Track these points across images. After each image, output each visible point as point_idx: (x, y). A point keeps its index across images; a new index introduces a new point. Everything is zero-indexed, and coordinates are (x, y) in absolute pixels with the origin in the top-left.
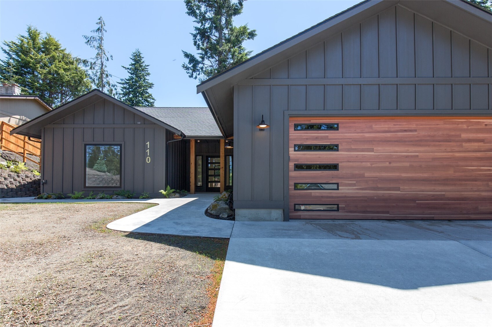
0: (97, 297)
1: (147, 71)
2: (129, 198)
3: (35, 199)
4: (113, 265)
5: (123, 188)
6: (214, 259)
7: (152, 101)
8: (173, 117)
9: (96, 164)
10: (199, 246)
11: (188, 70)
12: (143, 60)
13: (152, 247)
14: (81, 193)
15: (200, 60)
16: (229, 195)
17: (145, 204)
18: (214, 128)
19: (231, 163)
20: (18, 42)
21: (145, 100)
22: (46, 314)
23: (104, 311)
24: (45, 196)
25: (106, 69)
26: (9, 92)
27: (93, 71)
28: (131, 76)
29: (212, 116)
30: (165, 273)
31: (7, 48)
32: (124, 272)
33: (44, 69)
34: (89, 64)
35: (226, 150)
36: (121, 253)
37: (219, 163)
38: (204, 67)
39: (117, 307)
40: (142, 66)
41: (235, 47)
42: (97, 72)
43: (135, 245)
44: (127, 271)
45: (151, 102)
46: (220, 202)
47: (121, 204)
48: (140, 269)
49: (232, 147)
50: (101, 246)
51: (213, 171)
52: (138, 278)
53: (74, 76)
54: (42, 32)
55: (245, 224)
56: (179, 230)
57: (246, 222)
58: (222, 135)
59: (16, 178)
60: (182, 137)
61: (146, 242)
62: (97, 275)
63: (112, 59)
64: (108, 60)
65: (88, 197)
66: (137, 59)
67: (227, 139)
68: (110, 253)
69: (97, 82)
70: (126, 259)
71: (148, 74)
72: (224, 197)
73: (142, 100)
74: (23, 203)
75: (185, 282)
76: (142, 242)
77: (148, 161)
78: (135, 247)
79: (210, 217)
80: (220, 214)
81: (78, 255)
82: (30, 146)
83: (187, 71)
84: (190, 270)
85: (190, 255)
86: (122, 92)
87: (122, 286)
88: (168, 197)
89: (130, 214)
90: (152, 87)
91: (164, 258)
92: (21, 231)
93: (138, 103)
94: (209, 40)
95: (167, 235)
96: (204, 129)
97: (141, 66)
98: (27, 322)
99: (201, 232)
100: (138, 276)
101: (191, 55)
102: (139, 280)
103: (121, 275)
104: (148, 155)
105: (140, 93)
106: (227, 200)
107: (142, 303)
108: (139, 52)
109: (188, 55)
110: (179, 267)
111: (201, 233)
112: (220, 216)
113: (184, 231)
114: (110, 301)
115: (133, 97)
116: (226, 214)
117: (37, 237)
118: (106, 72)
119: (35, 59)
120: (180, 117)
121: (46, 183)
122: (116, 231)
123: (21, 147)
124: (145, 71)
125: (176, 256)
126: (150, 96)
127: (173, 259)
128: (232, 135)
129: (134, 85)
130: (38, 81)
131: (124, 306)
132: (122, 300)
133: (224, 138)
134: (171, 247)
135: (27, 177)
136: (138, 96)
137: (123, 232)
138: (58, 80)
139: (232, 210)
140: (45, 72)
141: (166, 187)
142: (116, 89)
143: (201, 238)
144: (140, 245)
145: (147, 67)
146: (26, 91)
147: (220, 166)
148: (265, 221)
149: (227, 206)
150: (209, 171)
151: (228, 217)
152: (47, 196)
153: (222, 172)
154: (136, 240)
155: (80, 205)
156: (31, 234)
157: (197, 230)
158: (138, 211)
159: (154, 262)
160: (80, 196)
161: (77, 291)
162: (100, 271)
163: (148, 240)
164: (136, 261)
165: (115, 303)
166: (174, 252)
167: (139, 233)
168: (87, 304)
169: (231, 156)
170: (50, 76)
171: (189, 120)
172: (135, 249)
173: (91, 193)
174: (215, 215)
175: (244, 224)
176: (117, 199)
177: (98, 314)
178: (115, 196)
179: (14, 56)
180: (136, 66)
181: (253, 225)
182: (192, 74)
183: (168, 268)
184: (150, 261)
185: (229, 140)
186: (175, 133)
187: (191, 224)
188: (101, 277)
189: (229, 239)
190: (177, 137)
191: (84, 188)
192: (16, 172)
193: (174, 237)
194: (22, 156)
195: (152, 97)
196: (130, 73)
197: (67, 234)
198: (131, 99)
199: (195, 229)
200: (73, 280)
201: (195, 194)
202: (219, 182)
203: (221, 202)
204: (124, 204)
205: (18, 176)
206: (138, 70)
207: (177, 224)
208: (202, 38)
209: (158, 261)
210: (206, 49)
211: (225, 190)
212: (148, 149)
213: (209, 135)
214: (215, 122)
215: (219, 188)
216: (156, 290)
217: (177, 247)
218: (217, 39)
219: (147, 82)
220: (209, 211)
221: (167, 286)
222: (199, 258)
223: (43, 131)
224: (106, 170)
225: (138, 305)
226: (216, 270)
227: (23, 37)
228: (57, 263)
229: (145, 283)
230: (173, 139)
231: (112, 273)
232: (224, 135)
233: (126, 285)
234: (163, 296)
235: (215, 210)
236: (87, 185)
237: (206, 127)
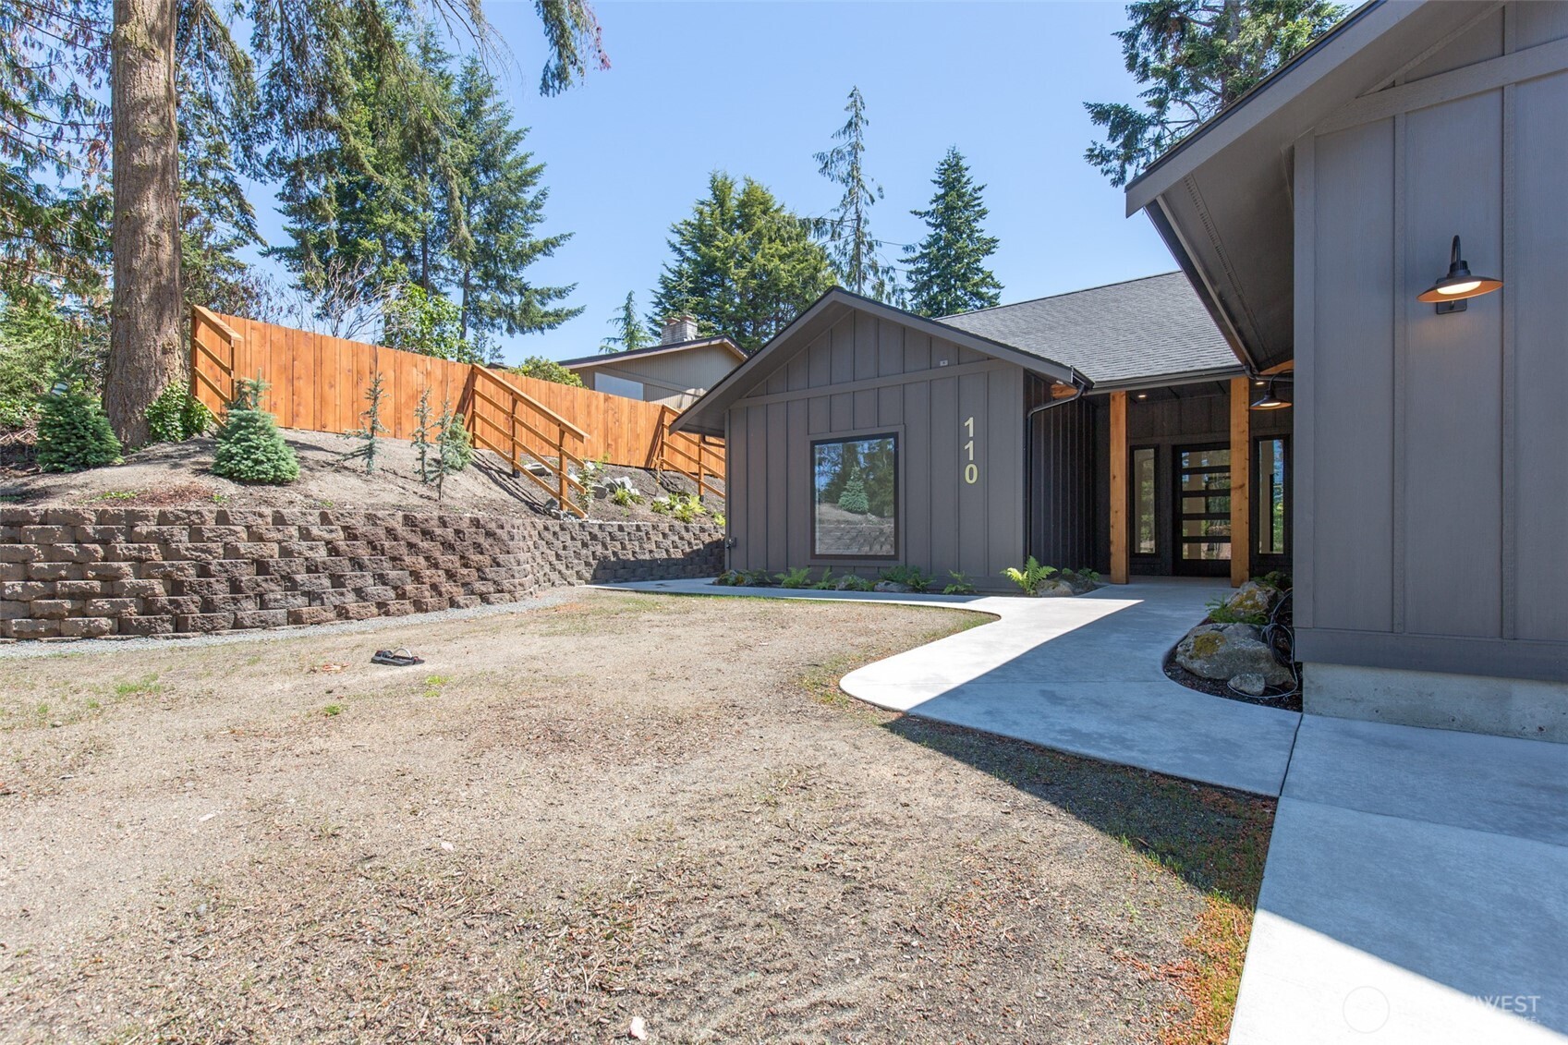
0: (769, 940)
1: (979, 205)
2: (917, 591)
3: (714, 584)
4: (832, 829)
5: (901, 562)
6: (1200, 889)
7: (992, 292)
8: (1051, 328)
9: (845, 493)
10: (1133, 812)
11: (1108, 161)
12: (967, 174)
13: (957, 782)
14: (805, 572)
15: (1149, 112)
16: (1273, 600)
17: (958, 614)
18: (1203, 340)
19: (1278, 465)
20: (693, 219)
21: (972, 293)
22: (634, 962)
23: (780, 1007)
24: (732, 579)
25: (866, 230)
26: (677, 336)
27: (837, 243)
28: (933, 233)
29: (1197, 299)
30: (995, 903)
31: (676, 239)
32: (859, 866)
33: (742, 267)
34: (828, 226)
35: (1255, 418)
36: (860, 790)
37: (1227, 469)
38: (1167, 133)
39: (821, 1002)
40: (964, 195)
41: (1293, 18)
42: (847, 243)
43: (904, 764)
44: (869, 864)
45: (991, 297)
46: (1231, 627)
47: (893, 610)
48: (911, 864)
49: (1285, 405)
50: (810, 751)
51: (1203, 499)
52: (899, 903)
53: (802, 269)
54: (737, 179)
55: (1358, 737)
56: (1058, 728)
57: (1362, 727)
58: (1237, 362)
59: (683, 532)
60: (1078, 388)
61: (941, 759)
62: (782, 859)
63: (882, 197)
64: (873, 201)
65: (820, 584)
66: (952, 177)
67: (1259, 376)
68: (830, 782)
69: (846, 269)
70: (870, 814)
71: (982, 214)
72: (1249, 603)
73: (966, 295)
74: (688, 595)
75: (1068, 969)
76: (929, 757)
77: (971, 478)
78: (905, 773)
79: (1185, 685)
80: (1232, 675)
81: (748, 772)
82: (712, 458)
83: (1102, 166)
84: (1092, 917)
85: (1094, 847)
86: (911, 286)
87: (845, 919)
88: (1032, 592)
89: (910, 647)
90: (993, 250)
91: (993, 836)
92: (653, 677)
93: (952, 308)
94: (1183, 31)
95: (1014, 741)
96: (1163, 350)
97: (961, 196)
98: (588, 976)
99: (1146, 749)
100: (900, 894)
101: (1119, 107)
102: (900, 911)
103: (847, 874)
104: (971, 458)
105: (958, 276)
106: (1263, 621)
107: (900, 1015)
108: (955, 156)
109: (1107, 111)
110: (1046, 889)
111: (1144, 752)
112: (1231, 683)
113: (1077, 735)
114: (804, 969)
115: (940, 292)
116: (1259, 679)
117: (677, 699)
118: (868, 239)
119: (725, 249)
120: (1076, 324)
121: (734, 545)
122: (862, 704)
123: (694, 461)
124: (973, 206)
125: (1037, 836)
126: (988, 279)
127: (1026, 846)
128: (1287, 353)
129: (943, 256)
130: (732, 300)
131: (842, 1006)
132: (839, 977)
133: (1248, 372)
134: (1025, 798)
135: (703, 530)
136: (954, 286)
137: (879, 707)
138: (769, 288)
139: (1289, 667)
140: (744, 275)
141: (1026, 561)
142: (892, 279)
143: (1143, 777)
144: (919, 765)
145: (979, 194)
146: (709, 329)
147: (1229, 478)
148: (1473, 731)
149: (1263, 648)
150: (1185, 500)
151: (1267, 690)
152: (737, 579)
153: (1238, 503)
154: (911, 746)
155: (795, 605)
156: (670, 685)
157: (1129, 736)
158: (933, 636)
159: (959, 846)
160: (800, 581)
161: (721, 903)
162: (792, 845)
163: (948, 753)
164: (900, 827)
165: (817, 982)
166: (1033, 821)
167: (925, 721)
168: (739, 962)
169: (1278, 437)
170: (753, 283)
171: (1105, 330)
172: (903, 781)
173: (827, 573)
174: (1209, 679)
175: (1349, 734)
176: (887, 593)
177: (760, 1013)
178: (881, 585)
179: (689, 254)
180: (949, 199)
181: (1401, 746)
182: (1123, 172)
183: (1006, 885)
184: (945, 837)
185: (1271, 376)
186: (1053, 380)
187: (1107, 706)
188: (793, 868)
189: (1275, 800)
190: (1062, 390)
191: (812, 558)
192: (683, 519)
193: (1038, 753)
194: (695, 480)
195: (993, 279)
196: (933, 225)
197: (741, 698)
198: (934, 298)
199: (1122, 729)
200: (718, 859)
201: (1127, 583)
202: (1227, 539)
203: (1236, 629)
204: (900, 612)
205: (687, 530)
206: (955, 208)
207: (1053, 698)
208: (1156, 34)
209: (973, 847)
210: (1174, 68)
211: (1252, 576)
212: (971, 439)
213: (1181, 370)
214: (1210, 318)
215: (1227, 563)
216: (957, 971)
217: (1046, 799)
218: (1218, 14)
219: (979, 239)
220: (1180, 659)
221: (995, 964)
222: (1132, 868)
223: (727, 416)
224: (867, 507)
225: (886, 1017)
226: (1214, 946)
227: (702, 203)
228: (695, 792)
229: (920, 931)
230: (1049, 398)
231: (825, 862)
232: (1249, 359)
233: (860, 919)
234: (976, 1009)
235: (1209, 659)
236: (817, 552)
237: (1171, 340)
